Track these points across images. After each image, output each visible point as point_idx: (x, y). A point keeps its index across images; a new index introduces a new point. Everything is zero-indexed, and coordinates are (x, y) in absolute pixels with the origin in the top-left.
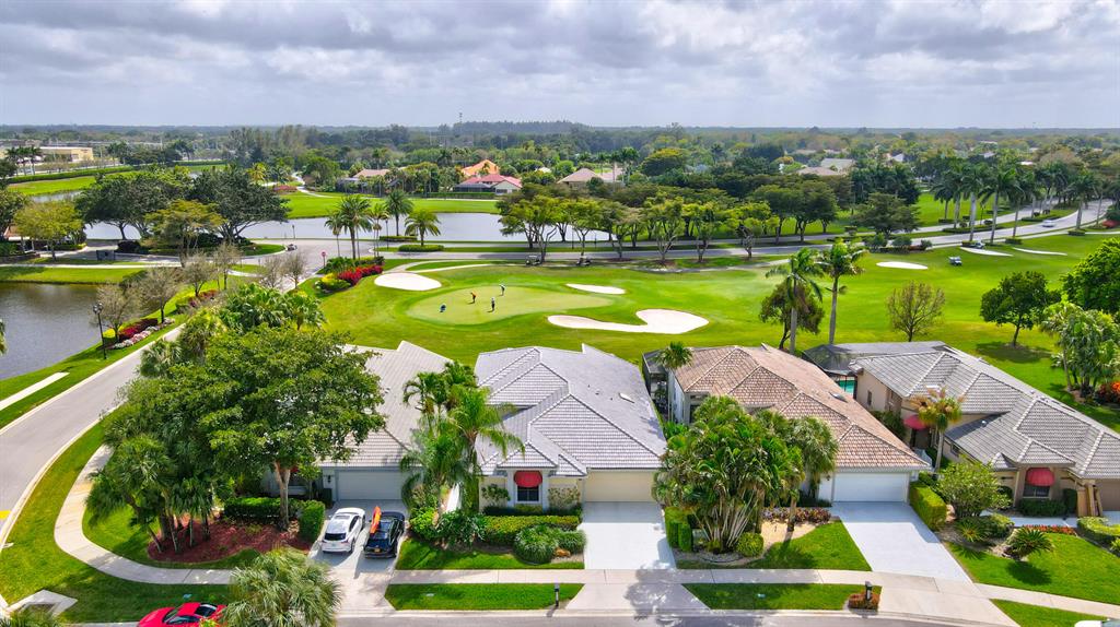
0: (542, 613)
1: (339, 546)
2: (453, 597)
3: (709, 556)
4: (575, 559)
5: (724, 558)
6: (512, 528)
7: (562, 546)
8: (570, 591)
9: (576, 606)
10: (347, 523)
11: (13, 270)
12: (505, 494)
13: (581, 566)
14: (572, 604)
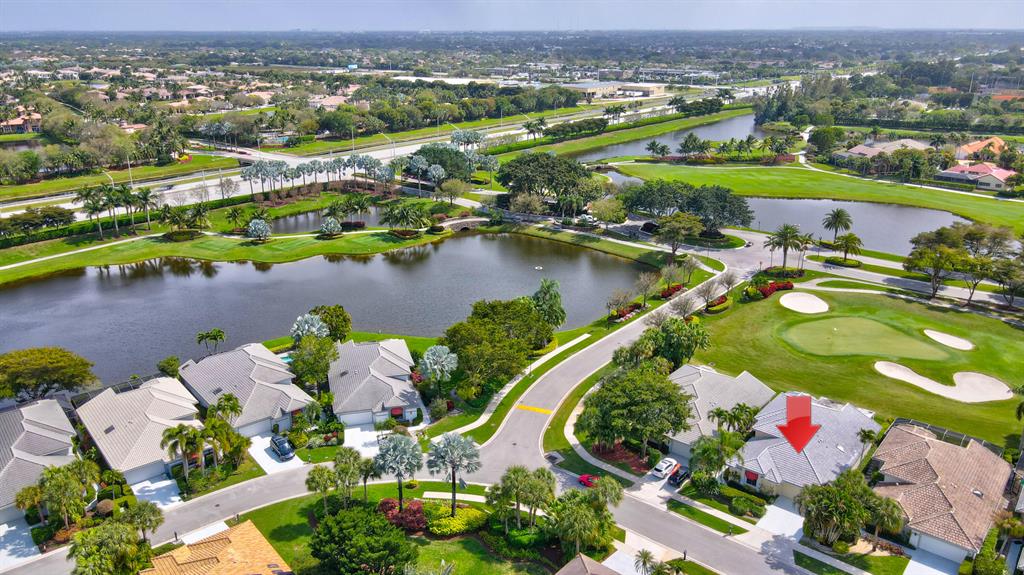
0: (722, 534)
1: (659, 474)
2: (692, 513)
3: (817, 544)
4: (755, 519)
5: (824, 548)
6: (732, 495)
7: (751, 512)
8: (740, 531)
9: (738, 538)
10: (666, 466)
11: (585, 237)
12: (739, 477)
13: (754, 523)
14: (737, 537)
